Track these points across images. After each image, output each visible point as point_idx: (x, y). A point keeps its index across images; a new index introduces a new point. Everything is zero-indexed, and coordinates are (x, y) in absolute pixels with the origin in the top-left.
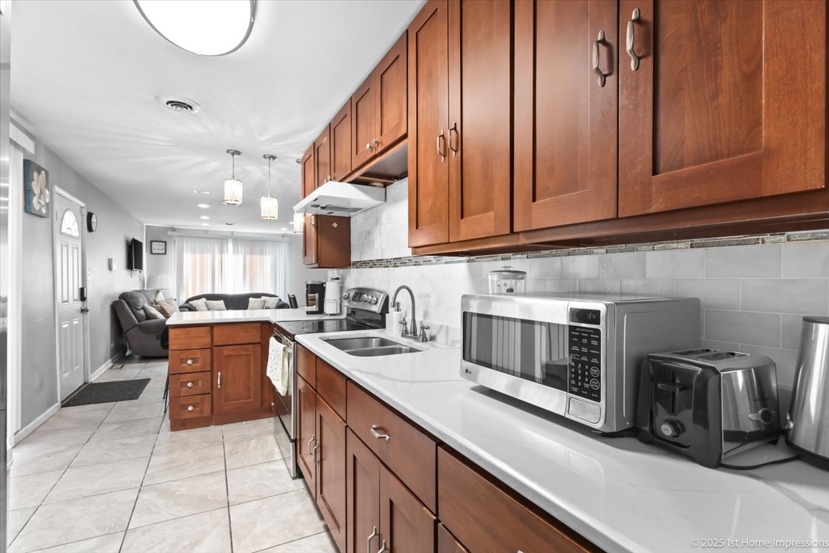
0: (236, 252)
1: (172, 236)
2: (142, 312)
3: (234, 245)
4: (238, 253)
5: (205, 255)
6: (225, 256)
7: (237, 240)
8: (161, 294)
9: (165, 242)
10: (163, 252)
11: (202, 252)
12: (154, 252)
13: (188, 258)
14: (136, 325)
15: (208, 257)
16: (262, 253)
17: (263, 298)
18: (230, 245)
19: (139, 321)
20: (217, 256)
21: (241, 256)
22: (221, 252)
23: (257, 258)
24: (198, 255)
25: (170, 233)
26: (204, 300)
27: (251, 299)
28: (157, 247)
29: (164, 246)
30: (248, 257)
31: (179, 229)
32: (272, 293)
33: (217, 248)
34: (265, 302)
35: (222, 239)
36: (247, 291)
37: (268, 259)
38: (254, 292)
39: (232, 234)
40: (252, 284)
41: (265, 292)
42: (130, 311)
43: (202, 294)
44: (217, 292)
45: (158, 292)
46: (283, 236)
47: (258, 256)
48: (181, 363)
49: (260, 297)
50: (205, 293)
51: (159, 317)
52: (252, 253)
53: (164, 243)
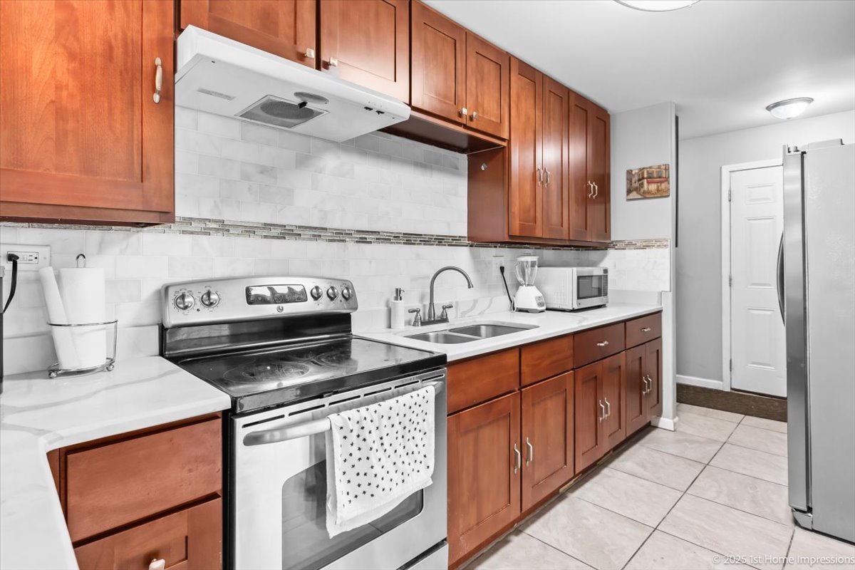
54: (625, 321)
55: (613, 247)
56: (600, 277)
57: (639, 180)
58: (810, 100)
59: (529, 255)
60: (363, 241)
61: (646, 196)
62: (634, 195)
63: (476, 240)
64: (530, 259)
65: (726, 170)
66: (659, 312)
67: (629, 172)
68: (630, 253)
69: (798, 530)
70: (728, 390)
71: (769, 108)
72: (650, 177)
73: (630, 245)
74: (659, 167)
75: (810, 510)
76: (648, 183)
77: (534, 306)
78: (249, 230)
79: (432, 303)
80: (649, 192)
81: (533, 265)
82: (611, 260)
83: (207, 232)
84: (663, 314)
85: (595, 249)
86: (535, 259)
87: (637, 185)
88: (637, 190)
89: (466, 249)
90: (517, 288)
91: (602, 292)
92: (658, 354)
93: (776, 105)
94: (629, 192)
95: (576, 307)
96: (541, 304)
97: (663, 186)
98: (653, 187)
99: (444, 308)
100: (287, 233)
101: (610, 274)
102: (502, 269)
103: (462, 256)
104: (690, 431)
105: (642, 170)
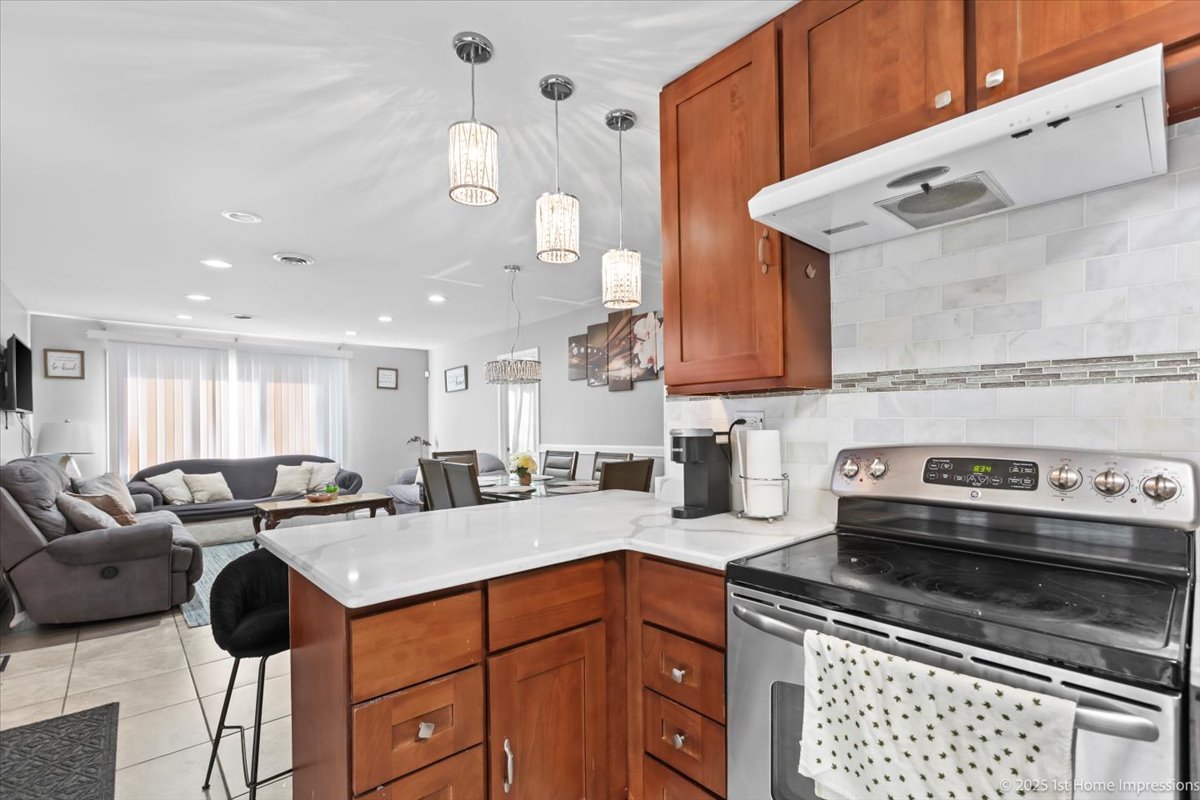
0: (243, 375)
1: (97, 341)
2: (54, 514)
3: (240, 363)
4: (249, 379)
5: (177, 382)
6: (221, 384)
7: (248, 353)
8: (73, 463)
9: (82, 353)
10: (77, 373)
11: (170, 375)
12: (51, 372)
13: (137, 388)
14: (44, 548)
15: (184, 387)
16: (299, 379)
17: (306, 465)
18: (233, 364)
19: (49, 538)
20: (204, 385)
21: (255, 387)
22: (213, 377)
23: (288, 389)
24: (160, 382)
25: (92, 334)
26: (178, 473)
27: (281, 468)
28: (59, 364)
29: (78, 362)
30: (271, 386)
31: (113, 327)
32: (320, 454)
33: (203, 368)
34: (311, 472)
35: (214, 350)
36: (270, 452)
37: (311, 391)
38: (285, 453)
39: (236, 340)
40: (279, 438)
41: (306, 453)
42: (22, 514)
43: (170, 460)
44: (205, 455)
45: (66, 459)
46: (339, 349)
47: (292, 386)
48: (395, 741)
49: (299, 464)
50: (178, 458)
51: (103, 523)
52: (278, 380)
53: (78, 356)
78: (956, 378)
83: (895, 387)
100: (1030, 375)
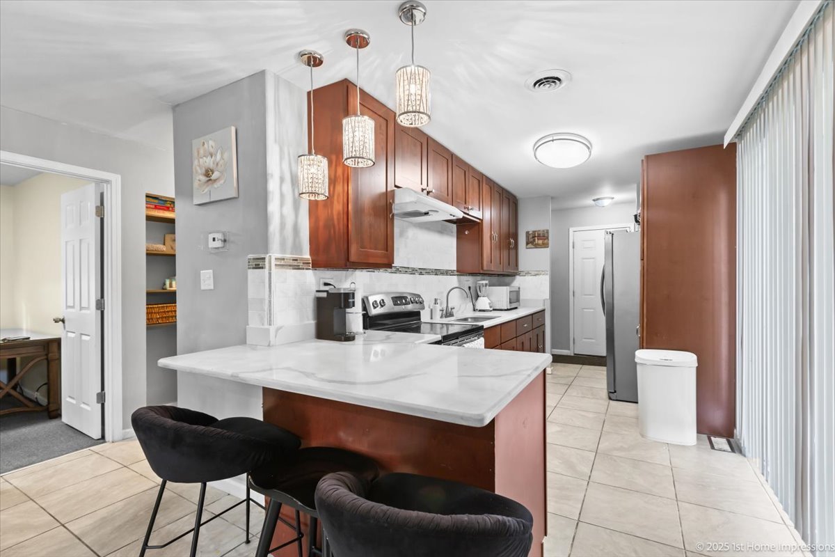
54: (532, 315)
55: (519, 275)
56: (517, 291)
57: (533, 237)
58: (613, 198)
59: (484, 280)
60: (421, 274)
61: (537, 246)
62: (530, 245)
63: (461, 271)
64: (484, 282)
65: (571, 230)
66: (544, 310)
67: (527, 233)
68: (528, 278)
69: (611, 402)
70: (573, 355)
71: (594, 200)
72: (539, 236)
73: (528, 273)
74: (543, 231)
75: (615, 392)
76: (538, 239)
77: (488, 308)
79: (447, 306)
80: (538, 244)
81: (486, 285)
82: (518, 282)
84: (546, 311)
85: (508, 276)
86: (487, 282)
87: (532, 240)
88: (532, 243)
89: (455, 277)
90: (477, 299)
91: (518, 300)
92: (544, 332)
93: (598, 199)
94: (527, 244)
95: (509, 308)
96: (491, 307)
97: (546, 241)
98: (540, 242)
99: (452, 309)
101: (521, 290)
102: (470, 288)
103: (454, 280)
104: (559, 374)
105: (534, 232)
